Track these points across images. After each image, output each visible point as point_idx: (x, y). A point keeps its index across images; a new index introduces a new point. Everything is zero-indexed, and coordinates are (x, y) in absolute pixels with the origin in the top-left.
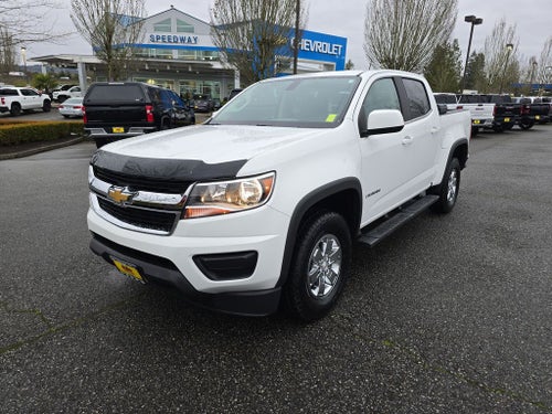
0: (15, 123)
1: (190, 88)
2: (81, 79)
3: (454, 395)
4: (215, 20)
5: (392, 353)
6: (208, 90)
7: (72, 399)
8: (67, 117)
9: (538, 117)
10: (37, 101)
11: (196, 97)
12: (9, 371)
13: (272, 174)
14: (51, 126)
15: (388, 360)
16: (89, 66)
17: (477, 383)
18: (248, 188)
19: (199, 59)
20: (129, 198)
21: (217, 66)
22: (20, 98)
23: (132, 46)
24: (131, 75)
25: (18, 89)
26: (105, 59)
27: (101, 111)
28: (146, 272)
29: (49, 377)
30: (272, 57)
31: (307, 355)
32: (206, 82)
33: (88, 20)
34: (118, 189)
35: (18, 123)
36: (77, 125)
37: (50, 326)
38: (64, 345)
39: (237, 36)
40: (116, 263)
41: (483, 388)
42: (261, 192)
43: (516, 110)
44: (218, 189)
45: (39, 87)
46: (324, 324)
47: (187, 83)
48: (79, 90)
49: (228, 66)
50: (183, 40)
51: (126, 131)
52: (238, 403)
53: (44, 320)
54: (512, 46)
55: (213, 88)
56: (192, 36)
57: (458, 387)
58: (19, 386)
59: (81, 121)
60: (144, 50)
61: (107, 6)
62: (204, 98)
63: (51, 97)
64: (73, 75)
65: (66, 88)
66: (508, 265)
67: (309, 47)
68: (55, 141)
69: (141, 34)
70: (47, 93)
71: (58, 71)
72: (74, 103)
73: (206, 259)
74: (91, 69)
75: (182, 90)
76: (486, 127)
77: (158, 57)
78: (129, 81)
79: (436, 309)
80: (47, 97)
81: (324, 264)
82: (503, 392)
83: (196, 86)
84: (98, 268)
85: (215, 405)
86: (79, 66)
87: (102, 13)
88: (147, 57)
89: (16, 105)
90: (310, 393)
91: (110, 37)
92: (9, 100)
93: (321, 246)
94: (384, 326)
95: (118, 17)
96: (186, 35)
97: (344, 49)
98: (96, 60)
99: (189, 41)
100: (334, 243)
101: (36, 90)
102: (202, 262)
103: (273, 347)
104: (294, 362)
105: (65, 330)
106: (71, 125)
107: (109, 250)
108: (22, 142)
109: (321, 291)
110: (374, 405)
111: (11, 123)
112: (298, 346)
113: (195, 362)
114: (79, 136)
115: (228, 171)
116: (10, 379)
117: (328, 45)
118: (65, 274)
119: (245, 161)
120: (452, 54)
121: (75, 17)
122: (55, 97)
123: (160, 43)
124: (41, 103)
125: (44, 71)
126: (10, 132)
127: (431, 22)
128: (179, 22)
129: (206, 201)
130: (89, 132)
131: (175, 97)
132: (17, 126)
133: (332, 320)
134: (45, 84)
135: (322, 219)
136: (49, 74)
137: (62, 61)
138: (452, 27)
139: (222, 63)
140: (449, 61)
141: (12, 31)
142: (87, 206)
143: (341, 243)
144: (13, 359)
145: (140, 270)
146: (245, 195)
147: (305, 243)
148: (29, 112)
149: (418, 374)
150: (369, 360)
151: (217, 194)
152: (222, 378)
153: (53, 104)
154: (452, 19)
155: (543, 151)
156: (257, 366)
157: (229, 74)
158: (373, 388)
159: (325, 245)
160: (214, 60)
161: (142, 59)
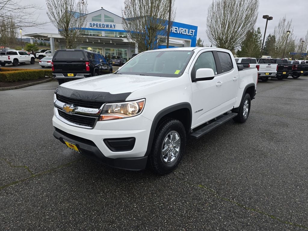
0: (15, 70)
1: (111, 52)
2: (52, 46)
3: (230, 211)
4: (124, 16)
5: (202, 191)
6: (120, 54)
7: (42, 207)
8: (43, 67)
9: (302, 72)
10: (27, 58)
11: (114, 58)
12: (12, 194)
13: (144, 100)
14: (35, 72)
15: (200, 194)
16: (56, 39)
17: (242, 206)
18: (132, 107)
19: (116, 37)
20: (73, 110)
21: (125, 40)
22: (18, 56)
23: (79, 29)
24: (79, 45)
25: (17, 51)
26: (65, 36)
27: (62, 65)
28: (80, 147)
29: (31, 197)
30: (156, 37)
31: (160, 191)
32: (120, 49)
33: (56, 15)
34: (68, 106)
35: (17, 70)
36: (48, 72)
37: (32, 174)
38: (39, 183)
39: (136, 25)
40: (66, 142)
41: (245, 208)
42: (138, 108)
43: (290, 68)
44: (117, 106)
45: (28, 51)
46: (170, 176)
47: (109, 50)
48: (50, 52)
49: (131, 41)
50: (107, 26)
51: (75, 76)
52: (123, 211)
53: (29, 171)
54: (290, 32)
55: (123, 53)
56: (112, 24)
57: (233, 207)
58: (16, 201)
59: (51, 70)
60: (86, 31)
61: (67, 8)
62: (118, 58)
63: (35, 56)
64: (47, 44)
65: (43, 51)
66: (270, 150)
67: (177, 31)
68: (36, 80)
69: (85, 23)
70: (33, 54)
71: (39, 41)
72: (48, 60)
73: (110, 141)
74: (57, 41)
75: (106, 53)
76: (272, 77)
77: (94, 35)
78: (78, 49)
79: (228, 171)
80: (33, 56)
81: (171, 146)
82: (254, 210)
83: (114, 51)
84: (57, 146)
85: (112, 212)
86: (51, 39)
87: (64, 11)
88: (88, 35)
89: (16, 60)
90: (159, 208)
91: (68, 25)
92: (12, 57)
93: (169, 136)
94: (200, 178)
95: (73, 13)
96: (109, 24)
97: (196, 32)
98: (59, 36)
99: (111, 26)
100: (177, 136)
101: (27, 52)
102: (108, 142)
103: (143, 186)
104: (152, 194)
105: (39, 176)
106: (45, 71)
107: (63, 136)
108: (19, 81)
109: (169, 159)
110: (189, 214)
111: (13, 70)
112: (156, 186)
113: (104, 192)
114: (50, 77)
115: (122, 98)
116: (12, 198)
117: (187, 30)
118: (40, 149)
119: (130, 93)
120: (256, 36)
121: (49, 13)
122: (37, 56)
123: (95, 27)
124: (30, 59)
125: (32, 42)
126: (13, 75)
127: (243, 19)
128: (106, 16)
129: (111, 113)
130: (55, 76)
131: (102, 57)
132: (16, 72)
133: (175, 175)
134: (32, 49)
135: (170, 123)
136: (34, 43)
137: (41, 36)
138: (255, 21)
139: (128, 39)
140: (255, 39)
141: (16, 21)
142: (52, 114)
143: (180, 135)
144: (13, 189)
145: (78, 146)
146: (130, 110)
147: (160, 134)
148: (23, 64)
149: (214, 201)
150: (190, 194)
151: (116, 109)
152: (116, 200)
153: (36, 60)
154: (255, 17)
155: (302, 91)
156: (135, 195)
157: (132, 45)
158: (190, 206)
159: (172, 136)
160: (124, 37)
161: (84, 36)
